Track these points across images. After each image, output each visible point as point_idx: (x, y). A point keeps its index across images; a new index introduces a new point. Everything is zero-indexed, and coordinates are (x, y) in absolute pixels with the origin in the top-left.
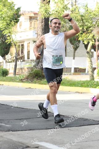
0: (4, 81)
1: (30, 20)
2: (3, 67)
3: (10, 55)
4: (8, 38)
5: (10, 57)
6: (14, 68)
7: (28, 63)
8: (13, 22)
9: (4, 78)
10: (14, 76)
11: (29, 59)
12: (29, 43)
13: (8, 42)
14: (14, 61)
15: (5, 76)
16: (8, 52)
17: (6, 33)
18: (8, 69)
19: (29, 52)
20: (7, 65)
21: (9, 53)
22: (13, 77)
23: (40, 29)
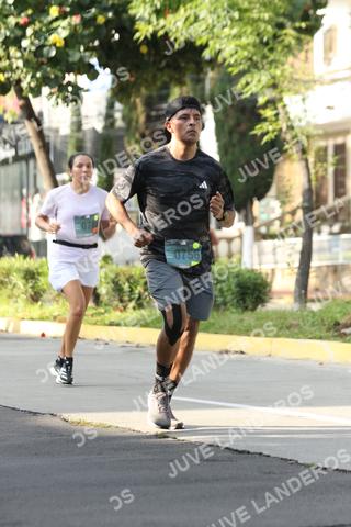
0: (246, 332)
2: (240, 260)
3: (277, 198)
4: (268, 113)
5: (278, 212)
6: (297, 264)
8: (290, 31)
9: (248, 317)
10: (296, 307)
13: (264, 135)
15: (254, 309)
16: (267, 187)
18: (265, 269)
20: (260, 253)
21: (273, 191)
22: (292, 313)
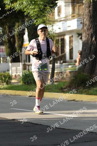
1: (73, 4)
7: (71, 65)
8: (48, 7)
11: (72, 60)
12: (72, 36)
14: (52, 63)
17: (38, 23)
19: (72, 50)
23: (87, 16)
